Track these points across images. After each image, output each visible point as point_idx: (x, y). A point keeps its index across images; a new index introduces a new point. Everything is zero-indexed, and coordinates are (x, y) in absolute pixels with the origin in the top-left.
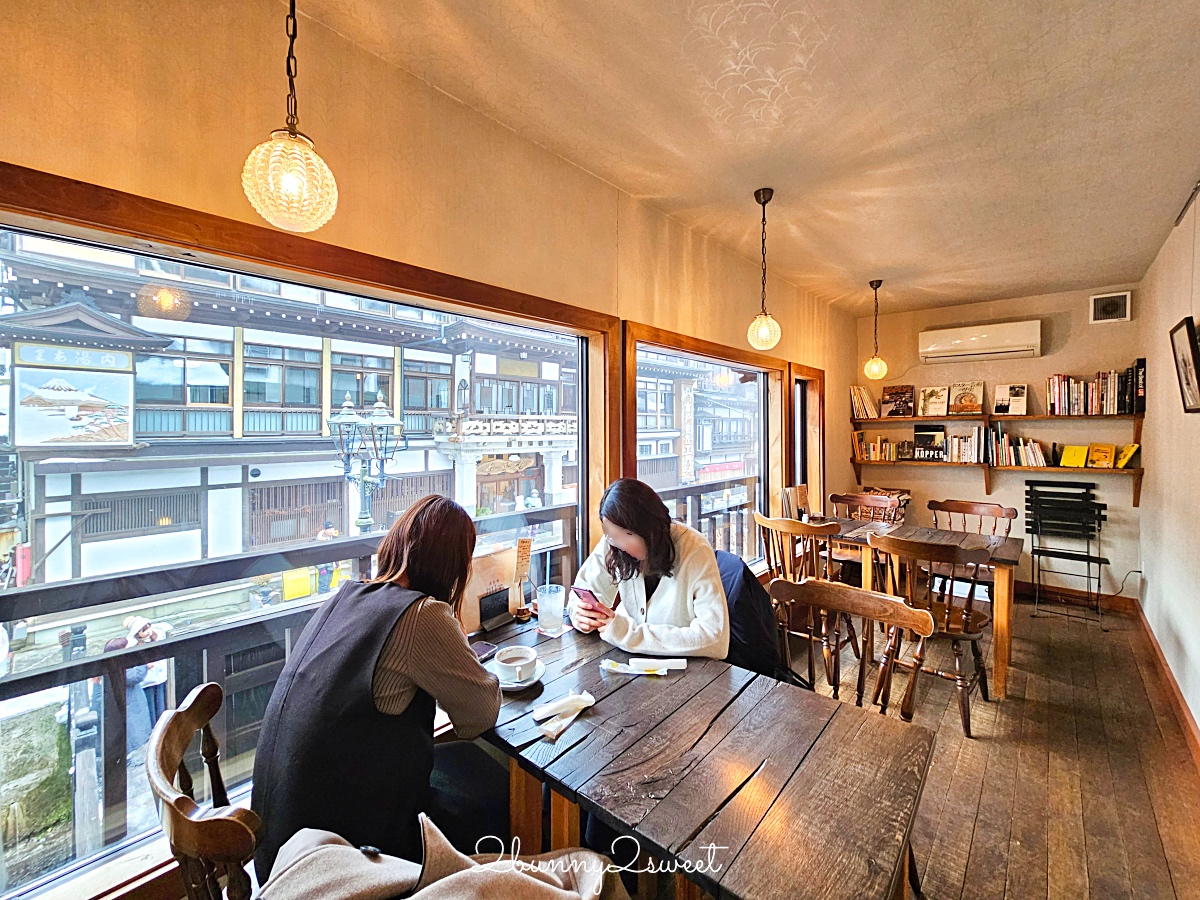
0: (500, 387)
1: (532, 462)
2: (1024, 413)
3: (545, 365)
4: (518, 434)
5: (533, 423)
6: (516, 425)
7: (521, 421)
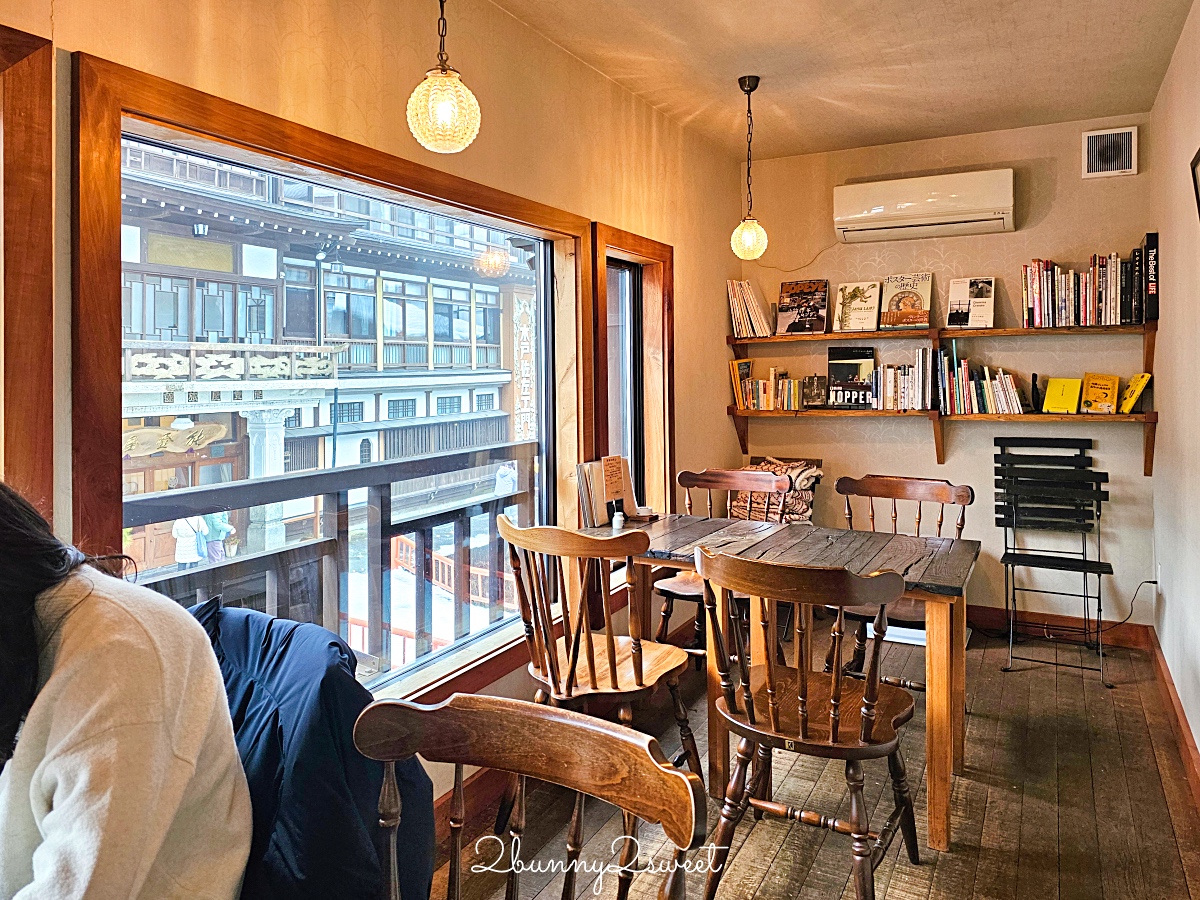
0: (150, 289)
1: (223, 431)
2: (992, 326)
3: (249, 251)
4: (188, 378)
5: (220, 358)
6: (185, 361)
7: (193, 353)
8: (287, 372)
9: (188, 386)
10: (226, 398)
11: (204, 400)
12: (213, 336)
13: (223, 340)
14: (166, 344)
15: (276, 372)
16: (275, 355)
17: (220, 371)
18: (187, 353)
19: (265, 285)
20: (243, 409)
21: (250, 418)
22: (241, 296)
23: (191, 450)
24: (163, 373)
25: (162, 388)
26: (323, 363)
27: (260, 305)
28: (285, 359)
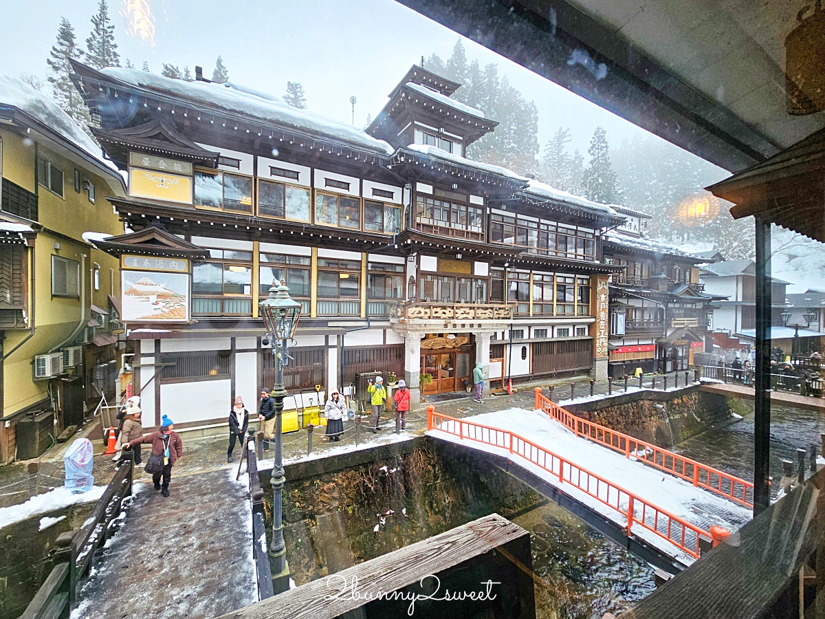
0: (440, 282)
1: (466, 340)
3: (477, 264)
4: (453, 318)
5: (465, 310)
6: (452, 311)
7: (455, 308)
8: (491, 316)
9: (453, 321)
10: (467, 327)
11: (459, 327)
12: (463, 301)
13: (466, 302)
14: (445, 304)
15: (487, 316)
16: (487, 309)
17: (465, 315)
18: (453, 308)
19: (483, 278)
20: (473, 332)
21: (477, 335)
22: (474, 284)
23: (454, 347)
24: (444, 316)
25: (443, 322)
26: (506, 313)
27: (482, 288)
28: (490, 310)
